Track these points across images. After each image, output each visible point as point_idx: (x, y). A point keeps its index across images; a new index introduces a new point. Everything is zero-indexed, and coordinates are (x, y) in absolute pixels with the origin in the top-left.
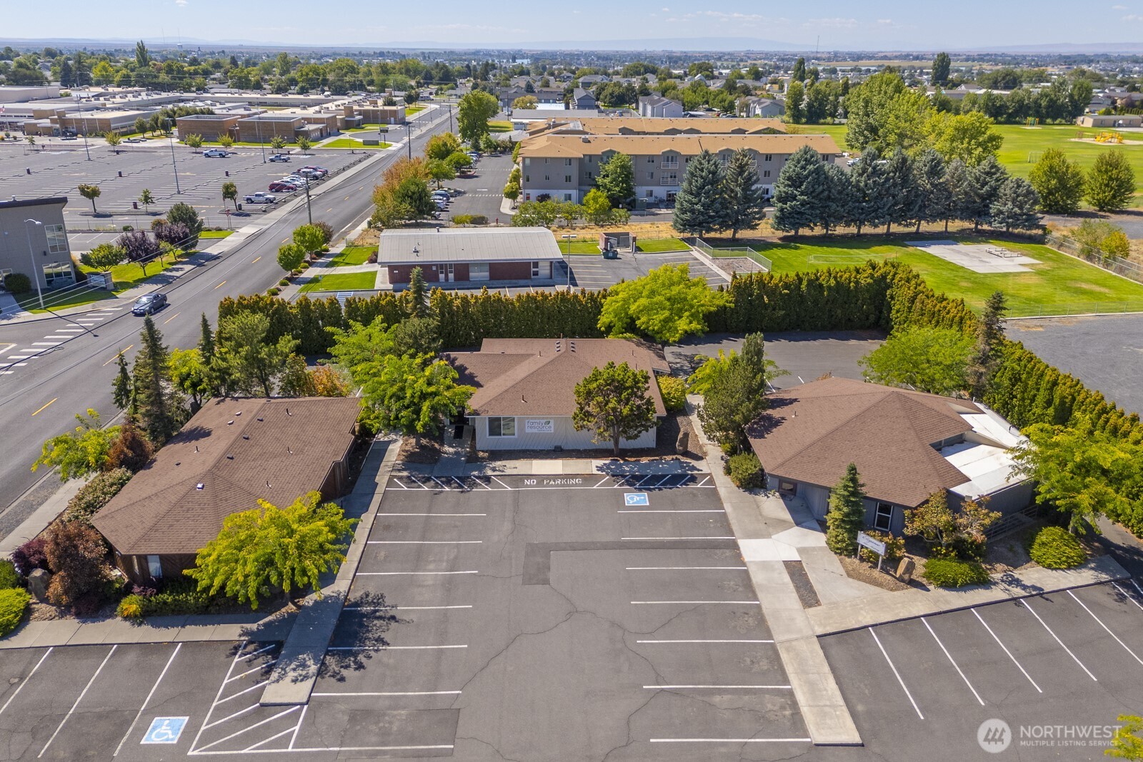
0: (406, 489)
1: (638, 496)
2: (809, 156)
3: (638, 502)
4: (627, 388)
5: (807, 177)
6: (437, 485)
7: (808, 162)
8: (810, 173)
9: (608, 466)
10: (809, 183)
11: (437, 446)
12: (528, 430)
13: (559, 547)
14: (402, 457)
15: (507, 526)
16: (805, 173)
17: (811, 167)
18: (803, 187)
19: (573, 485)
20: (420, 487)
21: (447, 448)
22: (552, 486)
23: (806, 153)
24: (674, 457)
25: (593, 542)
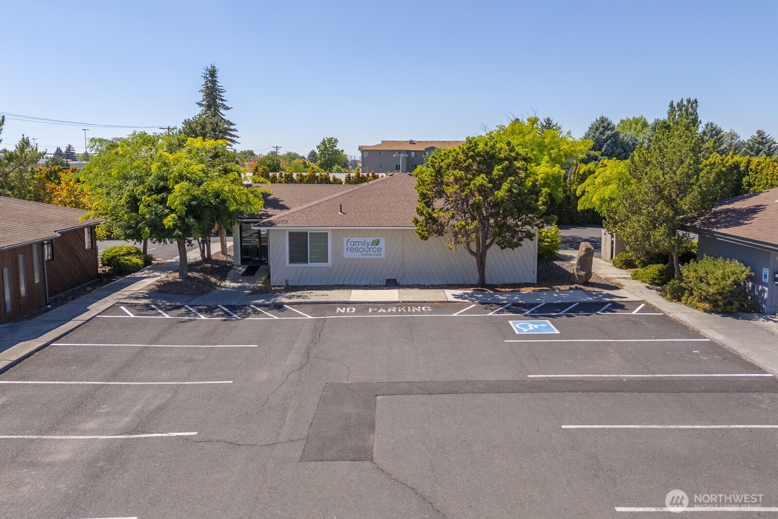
0: (132, 316)
1: (534, 323)
2: (606, 124)
3: (535, 330)
4: (501, 160)
5: (606, 141)
6: (188, 313)
7: (606, 128)
8: (608, 138)
9: (471, 295)
10: (608, 145)
11: (213, 280)
12: (348, 255)
13: (393, 389)
14: (150, 287)
15: (293, 360)
16: (604, 138)
17: (609, 133)
18: (603, 149)
19: (417, 312)
20: (159, 314)
21: (228, 283)
22: (382, 313)
23: (603, 122)
24: (573, 286)
25: (468, 382)
